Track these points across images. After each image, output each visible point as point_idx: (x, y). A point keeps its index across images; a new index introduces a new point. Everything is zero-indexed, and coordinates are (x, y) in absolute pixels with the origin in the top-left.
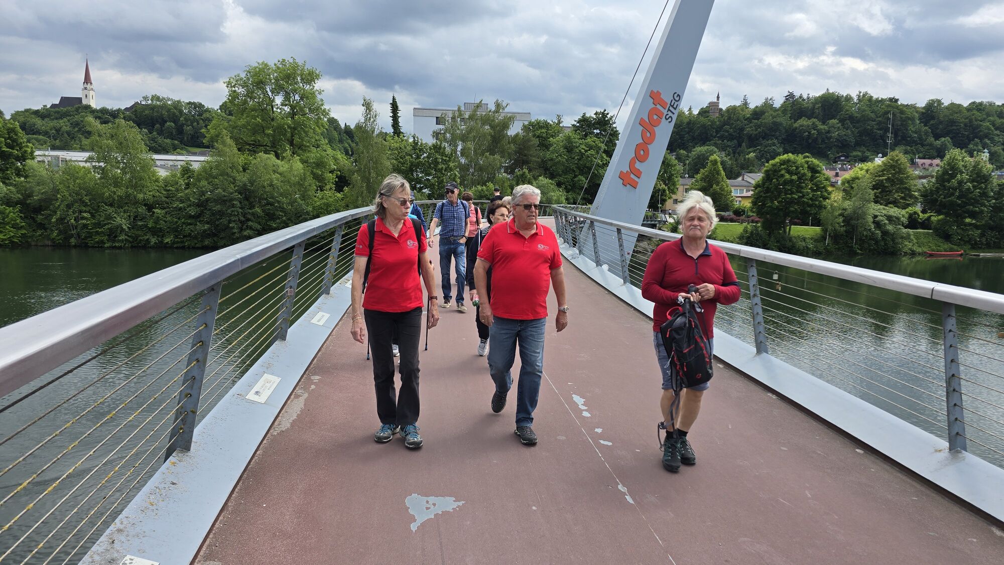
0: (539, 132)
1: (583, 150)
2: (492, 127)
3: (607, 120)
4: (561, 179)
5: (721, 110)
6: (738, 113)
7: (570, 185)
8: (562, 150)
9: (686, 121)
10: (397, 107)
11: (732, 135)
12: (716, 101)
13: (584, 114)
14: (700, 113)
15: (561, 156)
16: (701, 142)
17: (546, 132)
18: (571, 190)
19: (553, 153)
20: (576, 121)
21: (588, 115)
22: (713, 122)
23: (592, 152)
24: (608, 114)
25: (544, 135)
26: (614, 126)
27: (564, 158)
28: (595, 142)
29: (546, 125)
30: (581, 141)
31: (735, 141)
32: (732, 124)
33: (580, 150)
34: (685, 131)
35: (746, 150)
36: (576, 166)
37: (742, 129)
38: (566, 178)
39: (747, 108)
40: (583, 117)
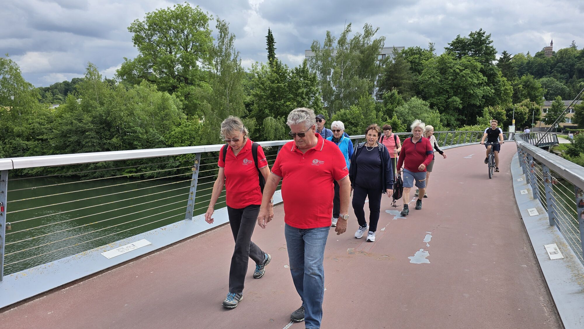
0: (412, 58)
1: (458, 70)
2: (362, 52)
3: (484, 40)
4: (434, 100)
5: (554, 52)
6: (569, 54)
7: (443, 107)
8: (435, 71)
9: (526, 62)
10: (272, 39)
11: (565, 70)
12: (550, 46)
13: (459, 36)
14: (536, 56)
15: (434, 77)
16: (538, 76)
17: (419, 58)
18: (444, 111)
19: (425, 75)
20: (449, 44)
21: (462, 37)
22: (548, 61)
23: (468, 71)
24: (484, 33)
25: (417, 61)
26: (490, 45)
27: (437, 79)
28: (470, 61)
29: (419, 52)
30: (454, 62)
31: (567, 74)
32: (565, 61)
33: (454, 71)
34: (525, 69)
35: (576, 80)
36: (451, 86)
37: (573, 65)
38: (439, 100)
39: (576, 50)
40: (457, 39)
